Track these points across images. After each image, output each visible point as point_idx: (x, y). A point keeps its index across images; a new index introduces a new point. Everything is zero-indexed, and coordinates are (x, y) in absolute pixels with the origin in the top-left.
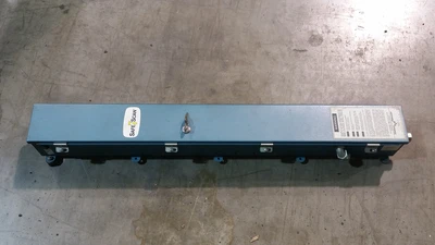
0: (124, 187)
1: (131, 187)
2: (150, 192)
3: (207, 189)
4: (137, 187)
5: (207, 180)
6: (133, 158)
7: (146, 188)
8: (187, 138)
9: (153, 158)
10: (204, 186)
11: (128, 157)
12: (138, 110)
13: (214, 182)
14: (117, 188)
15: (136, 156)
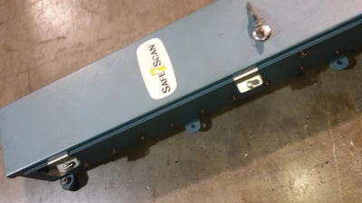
0: (196, 180)
1: (208, 175)
2: (242, 171)
3: (345, 126)
4: (218, 171)
5: (335, 111)
6: (188, 127)
7: (234, 166)
8: (271, 49)
9: (220, 112)
10: (335, 123)
11: (179, 129)
12: (157, 42)
13: (351, 107)
14: (186, 185)
15: (190, 120)
